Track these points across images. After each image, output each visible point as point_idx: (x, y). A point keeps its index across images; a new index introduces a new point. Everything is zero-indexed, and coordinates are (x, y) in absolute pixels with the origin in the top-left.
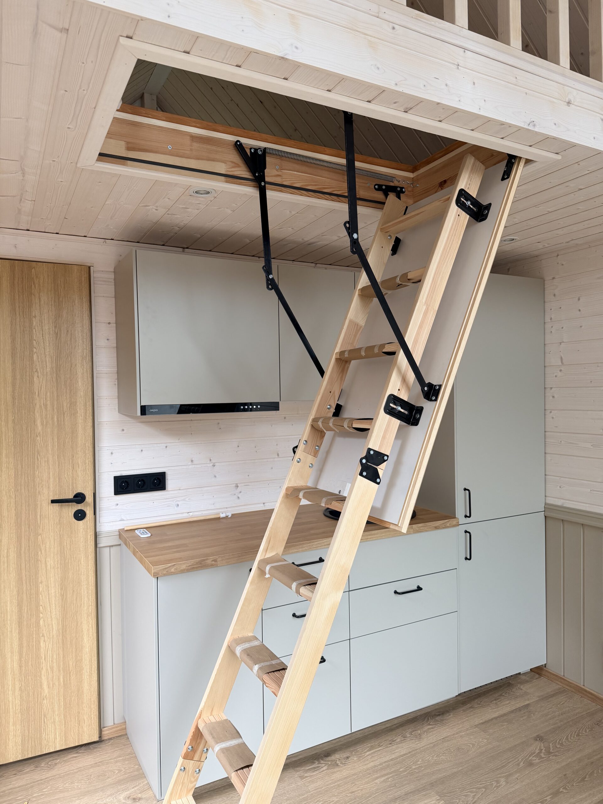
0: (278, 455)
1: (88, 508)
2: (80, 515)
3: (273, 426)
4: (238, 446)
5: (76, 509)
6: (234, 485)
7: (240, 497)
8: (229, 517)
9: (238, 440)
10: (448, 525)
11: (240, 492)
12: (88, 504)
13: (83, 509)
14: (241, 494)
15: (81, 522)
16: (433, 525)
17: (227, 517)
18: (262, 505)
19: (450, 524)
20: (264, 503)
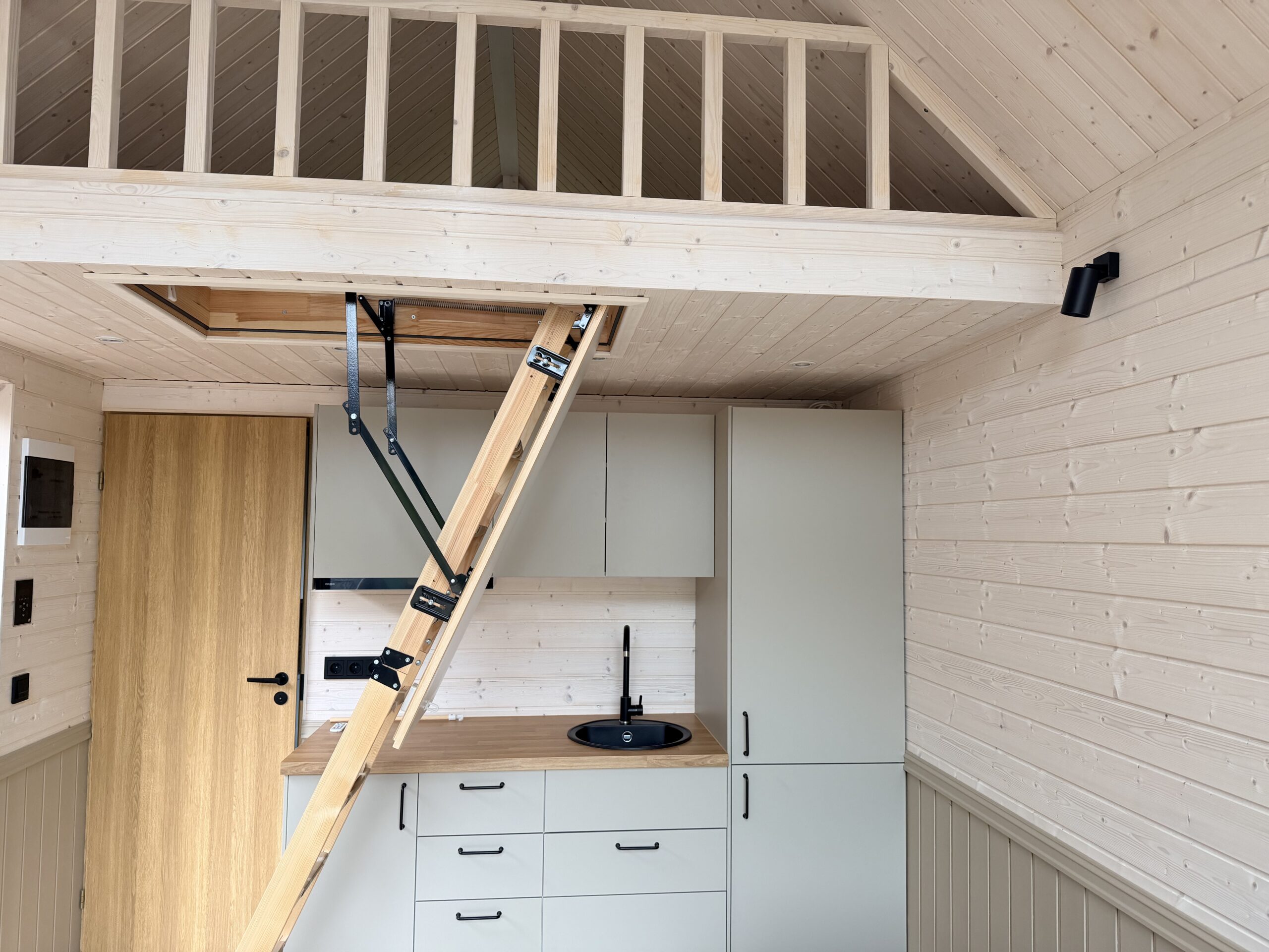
0: (539, 644)
1: (291, 691)
2: (281, 699)
3: (534, 605)
4: (484, 630)
5: (277, 691)
6: (476, 680)
7: (482, 696)
8: (459, 720)
9: (484, 622)
10: (709, 762)
11: (484, 690)
12: (290, 687)
13: (285, 692)
14: (485, 692)
15: (281, 706)
16: (683, 760)
17: (456, 721)
18: (514, 709)
20: (516, 707)
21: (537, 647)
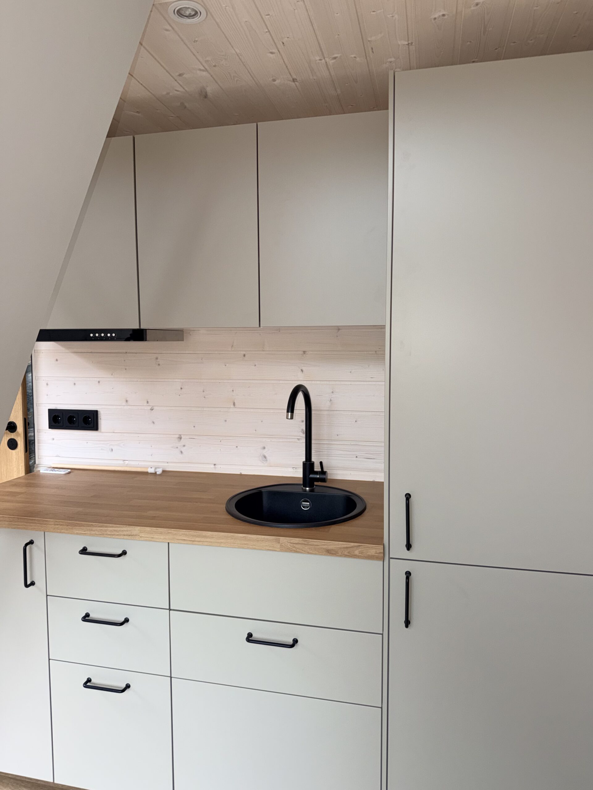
0: (234, 404)
1: (19, 438)
2: (12, 444)
3: (227, 365)
4: (181, 388)
5: (10, 438)
6: (177, 436)
7: (183, 451)
8: (158, 473)
9: (182, 381)
10: (357, 552)
11: (184, 446)
12: (18, 435)
13: (15, 438)
14: (185, 448)
15: (14, 451)
16: (324, 547)
17: (155, 474)
18: (213, 466)
19: (361, 552)
20: (215, 465)
21: (232, 406)
